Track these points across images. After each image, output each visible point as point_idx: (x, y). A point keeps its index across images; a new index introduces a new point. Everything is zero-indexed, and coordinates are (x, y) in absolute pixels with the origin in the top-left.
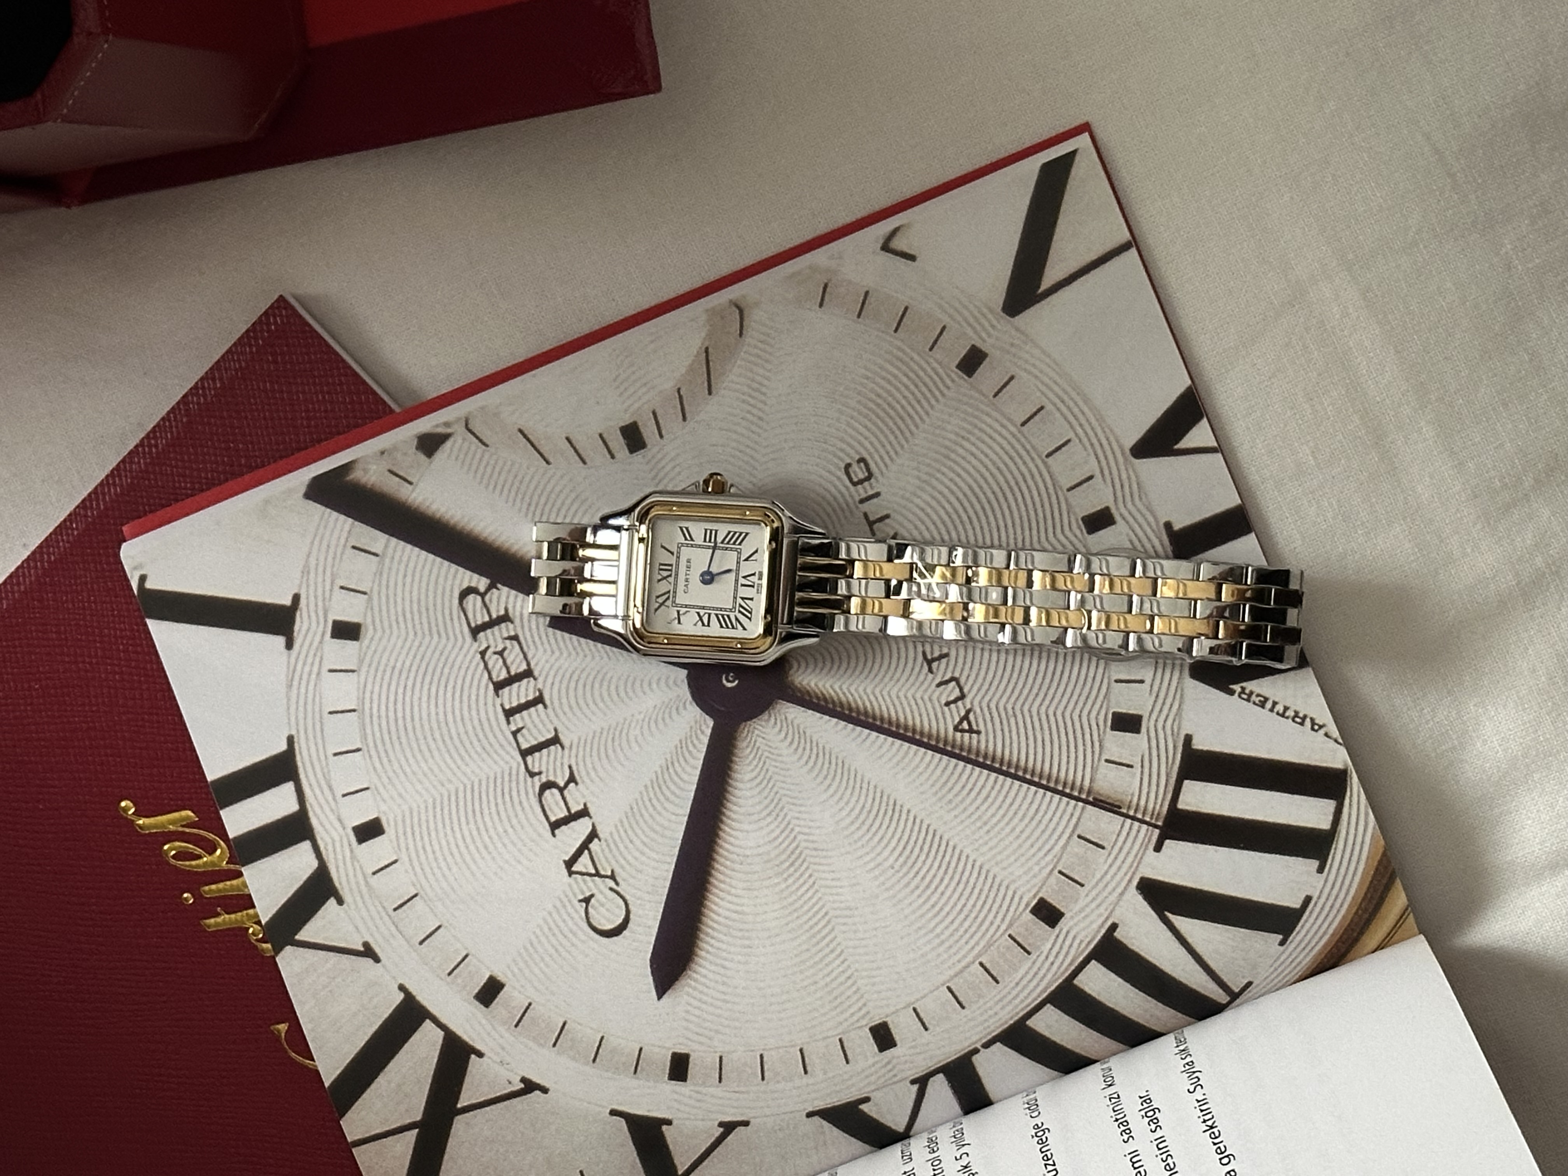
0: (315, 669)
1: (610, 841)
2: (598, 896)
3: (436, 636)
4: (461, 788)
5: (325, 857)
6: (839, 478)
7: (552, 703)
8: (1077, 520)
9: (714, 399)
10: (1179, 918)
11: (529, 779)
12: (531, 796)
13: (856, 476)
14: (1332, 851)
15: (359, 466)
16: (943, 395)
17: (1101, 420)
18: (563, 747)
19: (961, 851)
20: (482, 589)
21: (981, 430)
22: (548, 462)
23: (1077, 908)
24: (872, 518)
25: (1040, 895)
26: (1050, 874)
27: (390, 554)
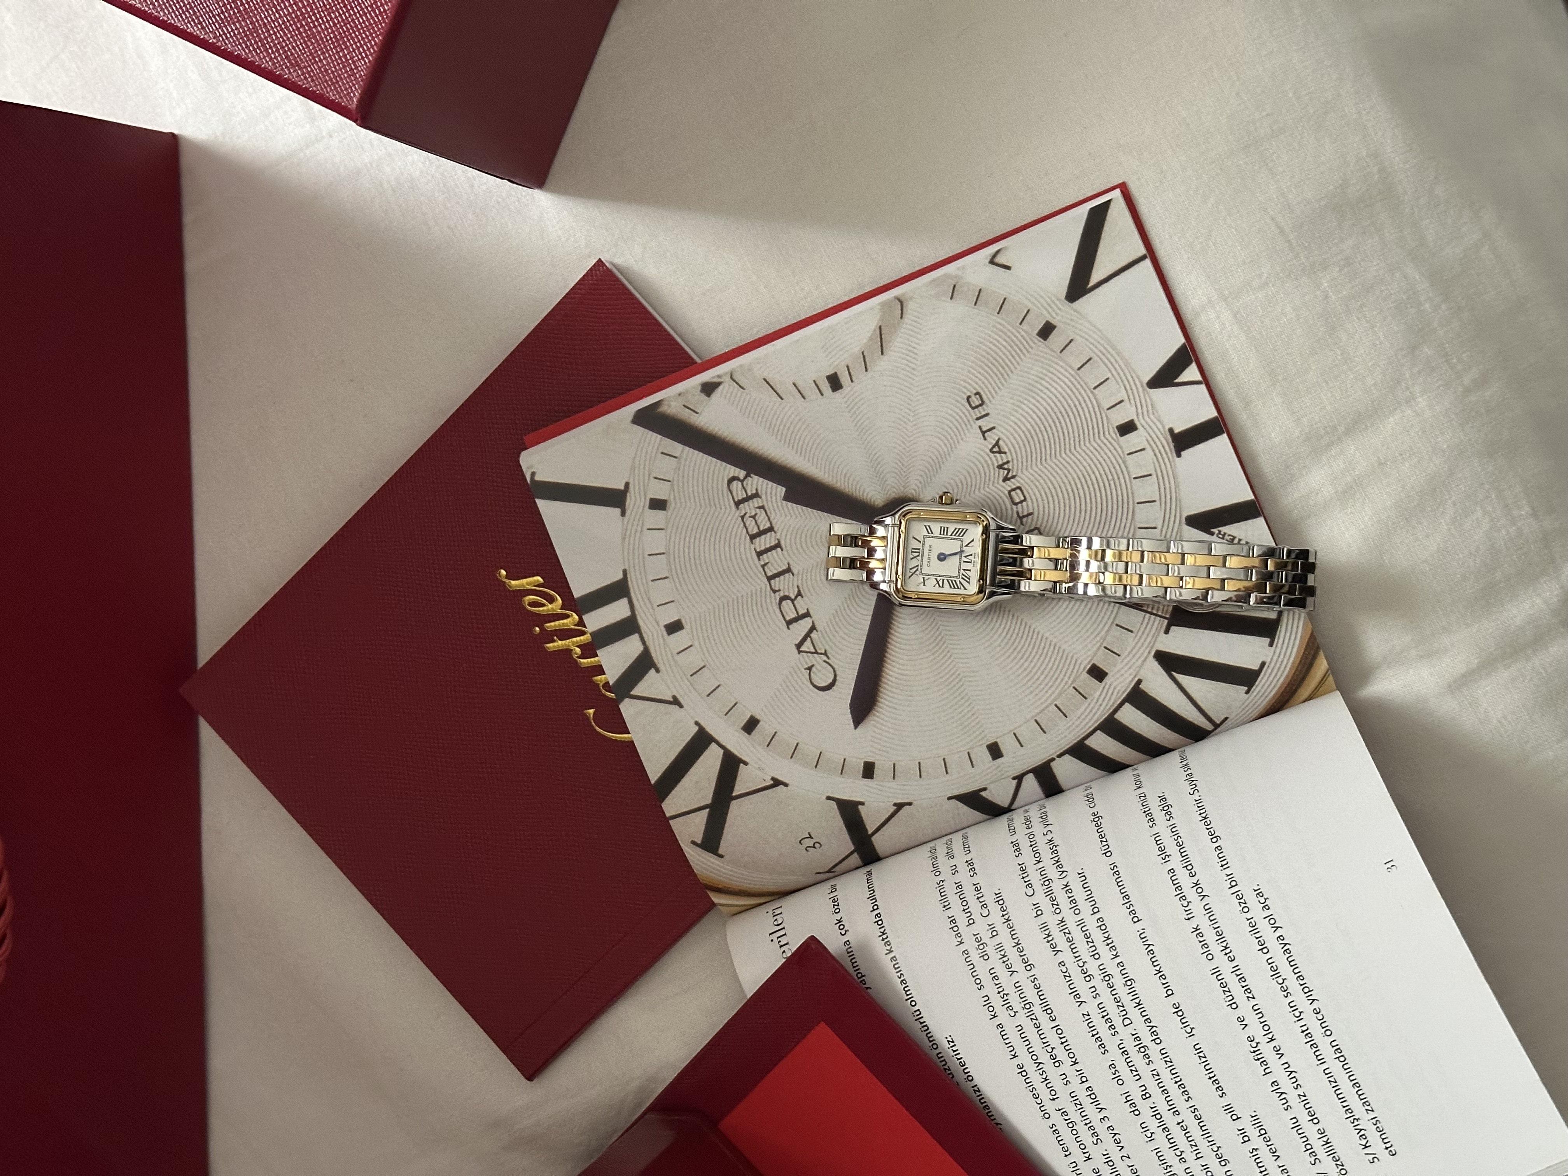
0: (639, 529)
1: (823, 631)
2: (817, 666)
3: (713, 507)
4: (731, 600)
5: (647, 643)
6: (963, 405)
7: (786, 548)
8: (1113, 428)
9: (885, 358)
10: (1181, 675)
11: (773, 594)
12: (774, 604)
13: (974, 402)
14: (1278, 633)
15: (666, 403)
16: (1028, 352)
17: (1127, 364)
18: (793, 575)
19: (1043, 635)
20: (742, 477)
21: (1052, 373)
22: (782, 399)
23: (1116, 670)
24: (984, 429)
25: (1093, 662)
26: (1098, 649)
27: (684, 456)
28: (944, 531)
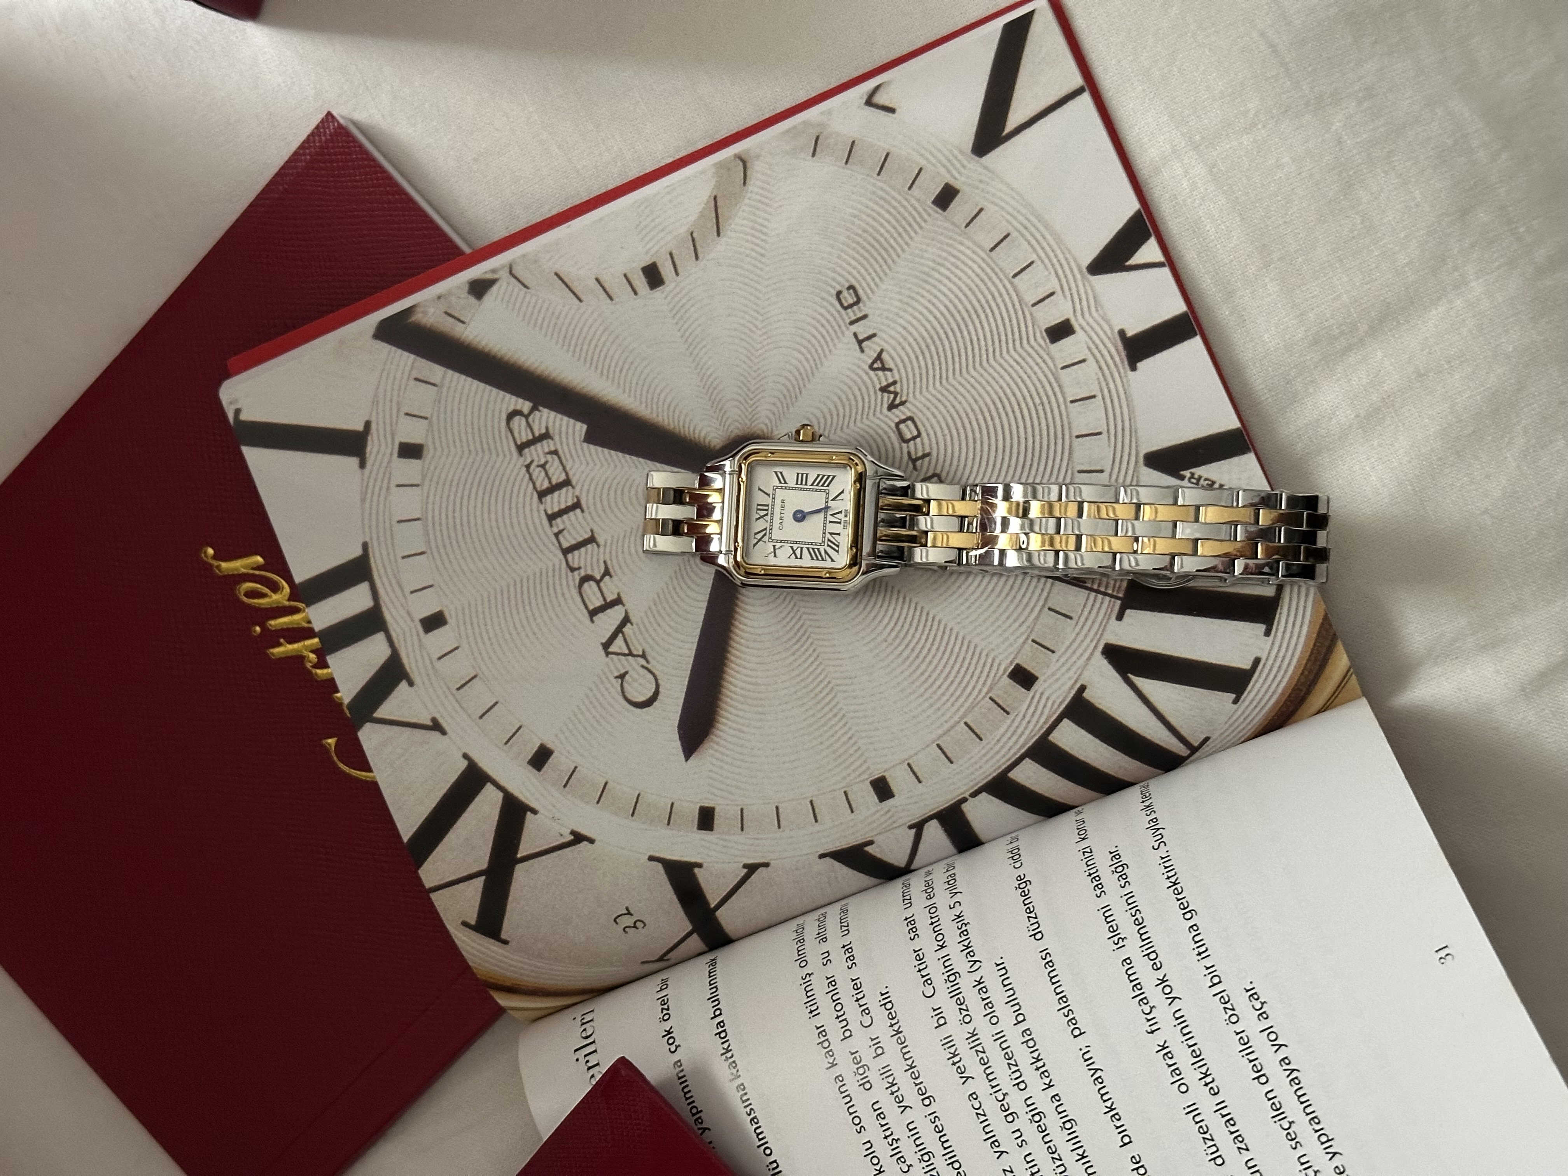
0: (385, 486)
1: (641, 625)
2: (631, 673)
3: (487, 453)
4: (512, 583)
5: (397, 645)
6: (831, 304)
7: (588, 508)
8: (1041, 332)
9: (723, 239)
10: (1141, 679)
11: (570, 574)
12: (572, 587)
13: (846, 301)
14: (1277, 616)
15: (419, 309)
16: (921, 227)
17: (1059, 241)
18: (598, 546)
19: (946, 625)
20: (526, 410)
21: (954, 256)
22: (580, 300)
23: (1049, 673)
24: (861, 337)
25: (1016, 662)
26: (1024, 643)
27: (447, 384)
28: (801, 480)
